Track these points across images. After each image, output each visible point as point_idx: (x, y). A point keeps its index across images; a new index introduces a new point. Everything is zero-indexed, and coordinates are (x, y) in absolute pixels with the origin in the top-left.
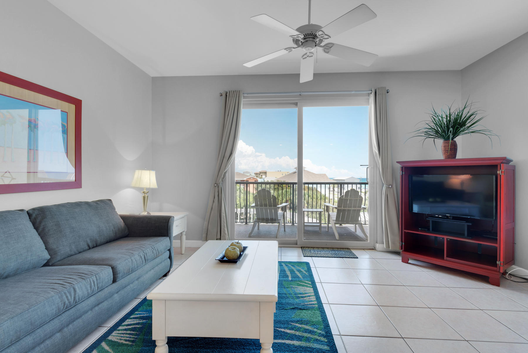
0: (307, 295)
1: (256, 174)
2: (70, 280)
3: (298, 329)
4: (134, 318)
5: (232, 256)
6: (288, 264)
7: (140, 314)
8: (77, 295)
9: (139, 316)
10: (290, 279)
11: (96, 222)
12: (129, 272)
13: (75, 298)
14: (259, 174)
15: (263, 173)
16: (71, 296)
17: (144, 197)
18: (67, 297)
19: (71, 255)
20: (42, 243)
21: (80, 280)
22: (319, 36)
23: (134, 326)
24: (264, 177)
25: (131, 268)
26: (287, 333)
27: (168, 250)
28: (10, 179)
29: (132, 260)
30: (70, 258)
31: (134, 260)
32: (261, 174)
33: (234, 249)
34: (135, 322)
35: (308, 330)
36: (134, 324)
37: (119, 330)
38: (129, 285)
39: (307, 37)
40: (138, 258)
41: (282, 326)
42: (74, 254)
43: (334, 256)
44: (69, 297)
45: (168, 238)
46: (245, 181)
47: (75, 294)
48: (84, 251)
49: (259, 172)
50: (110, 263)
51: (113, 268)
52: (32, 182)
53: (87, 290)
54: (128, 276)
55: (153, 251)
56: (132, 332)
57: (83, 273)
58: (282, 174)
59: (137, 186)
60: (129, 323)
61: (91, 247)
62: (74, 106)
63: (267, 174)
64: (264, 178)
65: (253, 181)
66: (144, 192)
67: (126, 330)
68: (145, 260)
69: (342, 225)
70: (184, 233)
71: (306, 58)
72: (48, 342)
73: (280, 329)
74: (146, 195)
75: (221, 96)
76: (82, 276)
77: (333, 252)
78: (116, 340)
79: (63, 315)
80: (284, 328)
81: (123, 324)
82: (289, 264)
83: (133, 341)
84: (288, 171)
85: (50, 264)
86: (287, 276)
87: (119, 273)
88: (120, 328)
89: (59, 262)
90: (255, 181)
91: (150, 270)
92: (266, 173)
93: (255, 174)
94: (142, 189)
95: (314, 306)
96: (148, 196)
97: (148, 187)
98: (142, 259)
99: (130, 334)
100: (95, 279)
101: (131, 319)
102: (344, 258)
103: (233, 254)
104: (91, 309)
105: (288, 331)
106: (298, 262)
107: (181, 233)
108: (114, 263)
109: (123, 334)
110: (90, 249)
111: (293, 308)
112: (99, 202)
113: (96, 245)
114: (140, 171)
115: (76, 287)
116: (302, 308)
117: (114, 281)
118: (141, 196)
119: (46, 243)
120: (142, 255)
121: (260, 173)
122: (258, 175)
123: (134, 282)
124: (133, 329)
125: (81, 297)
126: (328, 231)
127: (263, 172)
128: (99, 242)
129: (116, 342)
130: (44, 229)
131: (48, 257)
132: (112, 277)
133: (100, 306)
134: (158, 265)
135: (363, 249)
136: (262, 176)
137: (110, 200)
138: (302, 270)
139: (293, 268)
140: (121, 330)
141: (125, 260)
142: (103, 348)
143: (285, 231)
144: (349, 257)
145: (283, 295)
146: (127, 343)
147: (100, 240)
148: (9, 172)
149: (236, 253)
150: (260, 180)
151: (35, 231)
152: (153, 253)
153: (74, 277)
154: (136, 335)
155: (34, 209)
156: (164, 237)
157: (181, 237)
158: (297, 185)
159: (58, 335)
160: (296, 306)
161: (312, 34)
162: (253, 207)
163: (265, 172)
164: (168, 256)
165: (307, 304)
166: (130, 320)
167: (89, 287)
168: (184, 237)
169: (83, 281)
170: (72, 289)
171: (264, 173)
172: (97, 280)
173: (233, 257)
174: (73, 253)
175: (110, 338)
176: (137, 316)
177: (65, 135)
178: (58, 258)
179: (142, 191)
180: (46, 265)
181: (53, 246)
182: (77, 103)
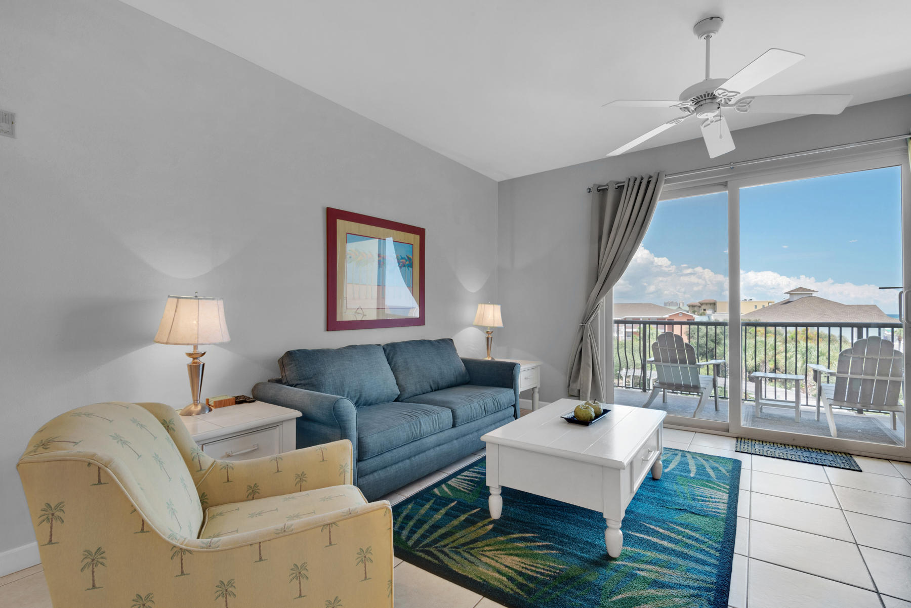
0: (713, 500)
1: (692, 306)
2: (417, 414)
3: (678, 533)
4: (472, 472)
5: (582, 417)
6: (697, 457)
7: (479, 469)
8: (422, 428)
9: (478, 471)
10: (692, 475)
11: (438, 363)
12: (468, 420)
13: (420, 431)
14: (699, 307)
15: (707, 304)
16: (417, 427)
17: (488, 339)
18: (414, 428)
19: (417, 395)
20: (394, 378)
21: (425, 416)
22: (720, 95)
23: (472, 479)
24: (709, 312)
25: (470, 416)
26: (658, 531)
27: (513, 406)
28: (362, 315)
29: (471, 408)
30: (415, 397)
31: (473, 408)
32: (703, 307)
33: (586, 408)
34: (473, 475)
35: (693, 537)
36: (472, 477)
37: (458, 478)
38: (468, 434)
39: (699, 100)
40: (477, 407)
41: (654, 523)
42: (418, 394)
43: (804, 461)
44: (416, 429)
45: (512, 389)
46: (666, 320)
47: (420, 428)
48: (427, 393)
49: (699, 302)
50: (451, 406)
51: (452, 411)
52: (381, 318)
53: (430, 427)
54: (467, 425)
55: (493, 402)
56: (470, 483)
57: (427, 410)
58: (756, 307)
59: (480, 324)
60: (467, 474)
61: (433, 388)
62: (419, 236)
63: (718, 305)
64: (711, 315)
65: (685, 320)
66: (487, 332)
67: (464, 479)
68: (485, 411)
69: (864, 412)
70: (537, 390)
71: (709, 124)
72: (400, 464)
73: (647, 525)
74: (490, 336)
75: (589, 192)
76: (426, 413)
77: (807, 454)
78: (455, 486)
79: (411, 444)
80: (656, 526)
81: (462, 474)
82: (699, 456)
83: (470, 491)
84: (769, 300)
85: (400, 400)
86: (689, 472)
87: (459, 418)
88: (459, 477)
89: (406, 400)
90: (688, 320)
91: (491, 425)
92: (714, 304)
93: (689, 306)
94: (485, 328)
95: (719, 515)
96: (492, 338)
97: (492, 325)
98: (481, 409)
99: (467, 484)
100: (437, 418)
101: (470, 471)
102: (826, 465)
103: (584, 414)
104: (433, 448)
105: (661, 530)
106: (718, 457)
107: (533, 389)
108: (455, 407)
109: (461, 482)
110: (432, 391)
111: (680, 509)
112: (440, 342)
113: (438, 388)
114: (483, 305)
115: (422, 421)
116: (696, 512)
117: (454, 426)
118: (484, 336)
119: (397, 378)
120: (481, 404)
121: (702, 304)
122: (696, 309)
123: (472, 433)
124: (472, 481)
125: (425, 431)
126: (818, 420)
127: (707, 302)
129: (454, 487)
130: (395, 365)
131: (398, 392)
132: (452, 421)
133: (441, 447)
134: (500, 421)
135: (888, 460)
136: (705, 310)
137: (452, 340)
138: (721, 468)
139: (705, 463)
140: (460, 479)
141: (464, 406)
142: (443, 489)
143: (716, 409)
144: (838, 465)
145: (671, 492)
146: (465, 490)
147: (442, 383)
148: (361, 309)
149: (589, 414)
150: (698, 318)
151: (388, 365)
152: (494, 404)
153: (421, 412)
154: (474, 486)
155: (387, 345)
156: (508, 389)
157: (532, 395)
158: (727, 328)
159: (408, 461)
160: (687, 508)
161: (708, 94)
162: (651, 362)
163: (713, 302)
164: (513, 414)
165: (707, 511)
166: (468, 472)
167: (432, 425)
168: (537, 396)
169: (427, 418)
170: (418, 421)
171: (711, 304)
172: (438, 419)
173: (584, 418)
174: (418, 392)
175: (449, 482)
176: (476, 470)
177: (411, 269)
178: (406, 395)
179: (485, 331)
180: (396, 400)
181: (402, 383)
182: (420, 232)
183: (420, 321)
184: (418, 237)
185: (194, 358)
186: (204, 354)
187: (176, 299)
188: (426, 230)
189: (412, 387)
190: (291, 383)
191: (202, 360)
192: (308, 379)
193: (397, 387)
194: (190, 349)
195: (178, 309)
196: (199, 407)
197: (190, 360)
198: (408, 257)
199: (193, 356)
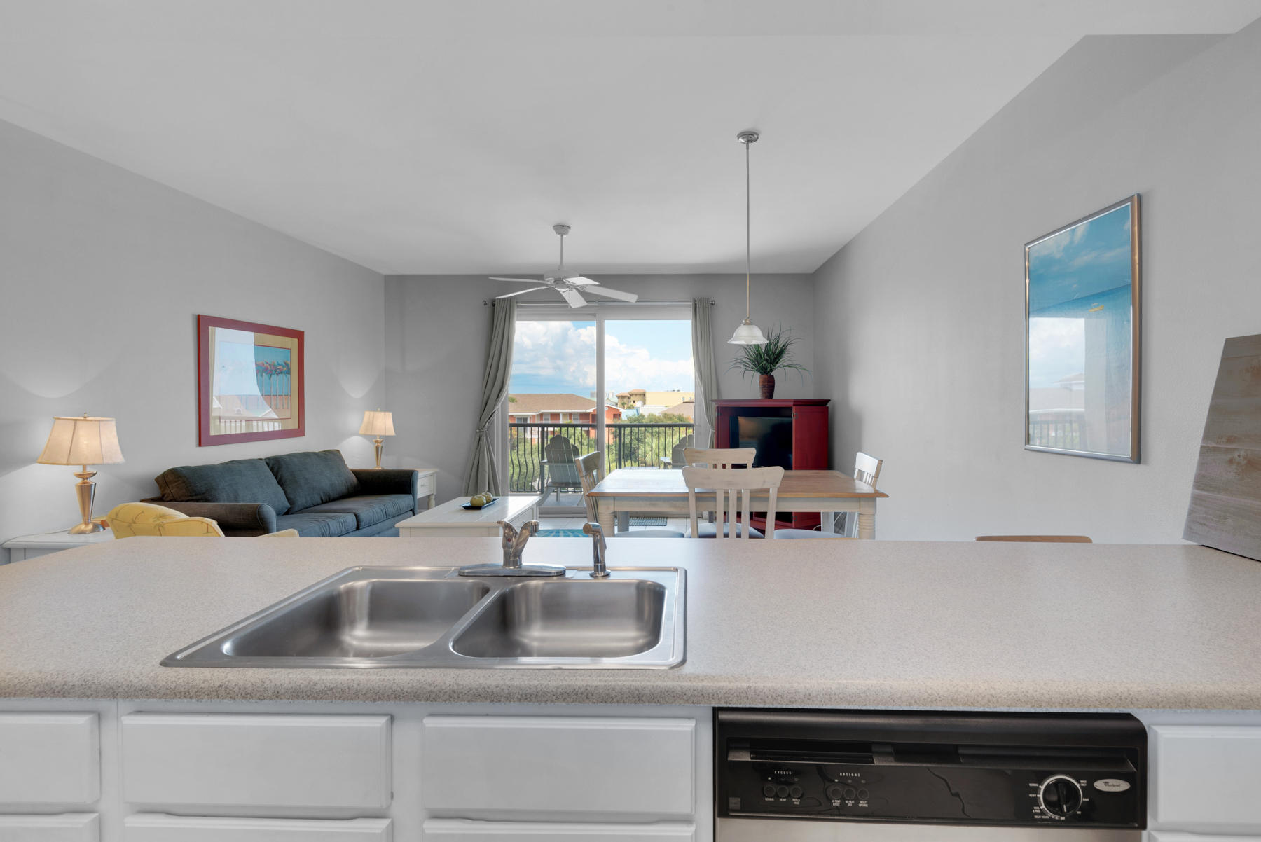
1: (621, 397)
2: (322, 519)
5: (476, 504)
11: (327, 474)
12: (371, 523)
13: (329, 532)
14: (629, 398)
15: (636, 395)
16: (326, 529)
17: (377, 448)
18: (324, 530)
20: (283, 492)
21: (332, 520)
24: (638, 404)
25: (373, 519)
27: (411, 506)
29: (373, 512)
30: (308, 508)
31: (375, 513)
32: (633, 398)
40: (379, 511)
44: (326, 531)
45: (411, 496)
47: (329, 529)
48: (320, 504)
49: (628, 393)
50: (351, 512)
51: (356, 515)
54: (371, 527)
55: (393, 507)
57: (331, 516)
59: (367, 433)
61: (324, 500)
63: (647, 396)
64: (639, 410)
66: (377, 441)
70: (433, 497)
74: (380, 445)
75: (485, 305)
76: (331, 518)
85: (291, 512)
87: (362, 522)
89: (299, 511)
92: (644, 395)
93: (619, 397)
94: (375, 436)
96: (381, 447)
97: (383, 434)
98: (383, 513)
107: (429, 496)
108: (357, 512)
110: (324, 503)
112: (325, 452)
113: (329, 499)
114: (372, 413)
115: (330, 524)
117: (358, 528)
118: (373, 446)
119: (285, 492)
120: (382, 510)
121: (631, 395)
122: (625, 400)
125: (333, 533)
127: (636, 392)
128: (332, 497)
130: (281, 479)
131: (288, 505)
132: (356, 524)
136: (634, 402)
137: (338, 451)
141: (364, 511)
147: (333, 494)
149: (482, 503)
150: (624, 412)
151: (275, 479)
152: (394, 509)
153: (325, 518)
155: (270, 459)
156: (407, 495)
163: (642, 392)
167: (338, 526)
170: (327, 524)
171: (640, 395)
172: (343, 522)
173: (478, 505)
174: (308, 505)
177: (289, 376)
178: (297, 509)
179: (374, 440)
180: (287, 513)
181: (292, 496)
182: (299, 335)
183: (299, 432)
184: (296, 340)
185: (84, 479)
186: (95, 474)
187: (74, 422)
188: (305, 333)
189: (301, 501)
190: (180, 500)
191: (92, 480)
192: (200, 494)
193: (286, 502)
194: (79, 470)
195: (76, 431)
196: (91, 527)
197: (80, 480)
198: (285, 363)
199: (83, 476)
